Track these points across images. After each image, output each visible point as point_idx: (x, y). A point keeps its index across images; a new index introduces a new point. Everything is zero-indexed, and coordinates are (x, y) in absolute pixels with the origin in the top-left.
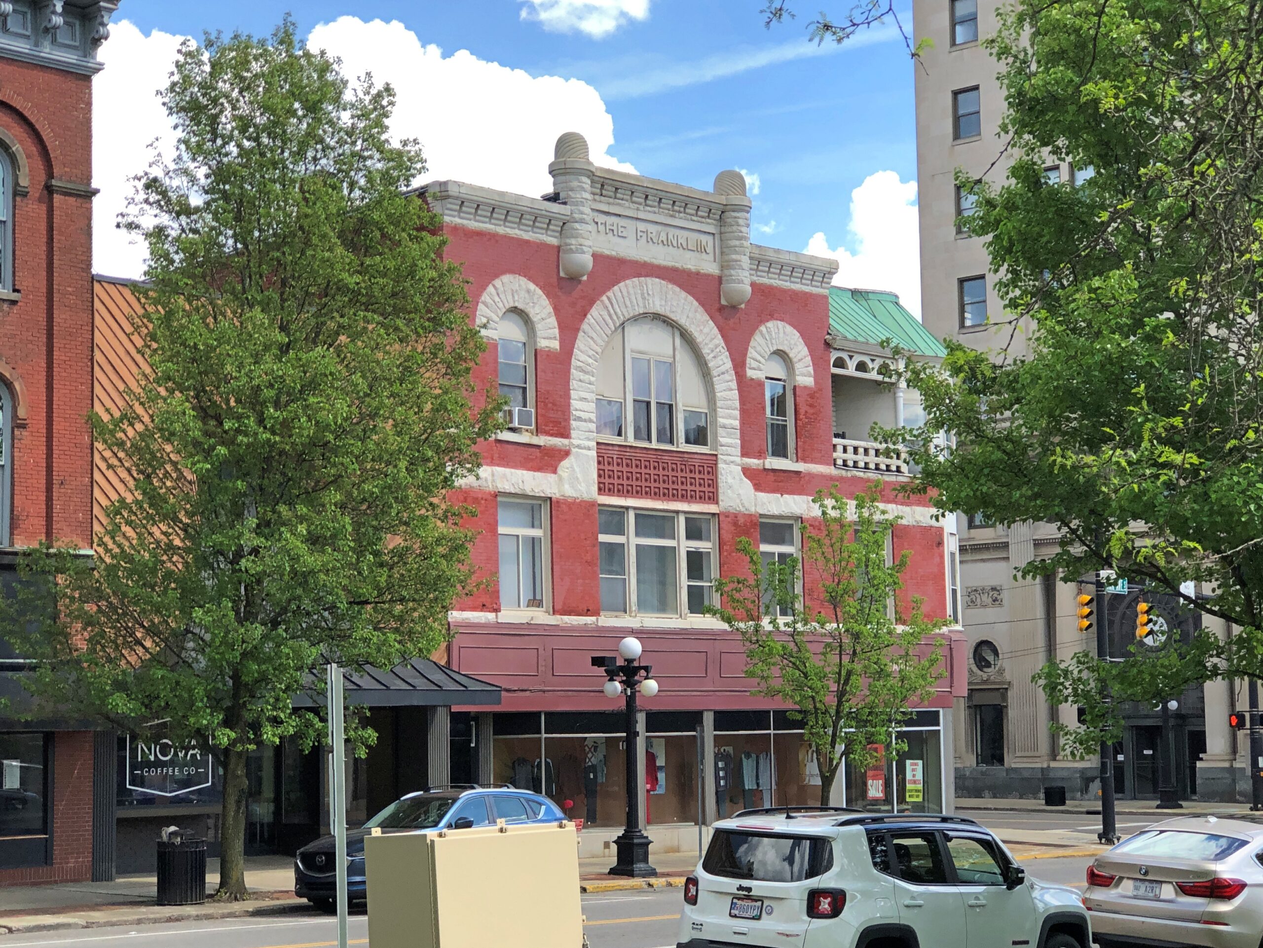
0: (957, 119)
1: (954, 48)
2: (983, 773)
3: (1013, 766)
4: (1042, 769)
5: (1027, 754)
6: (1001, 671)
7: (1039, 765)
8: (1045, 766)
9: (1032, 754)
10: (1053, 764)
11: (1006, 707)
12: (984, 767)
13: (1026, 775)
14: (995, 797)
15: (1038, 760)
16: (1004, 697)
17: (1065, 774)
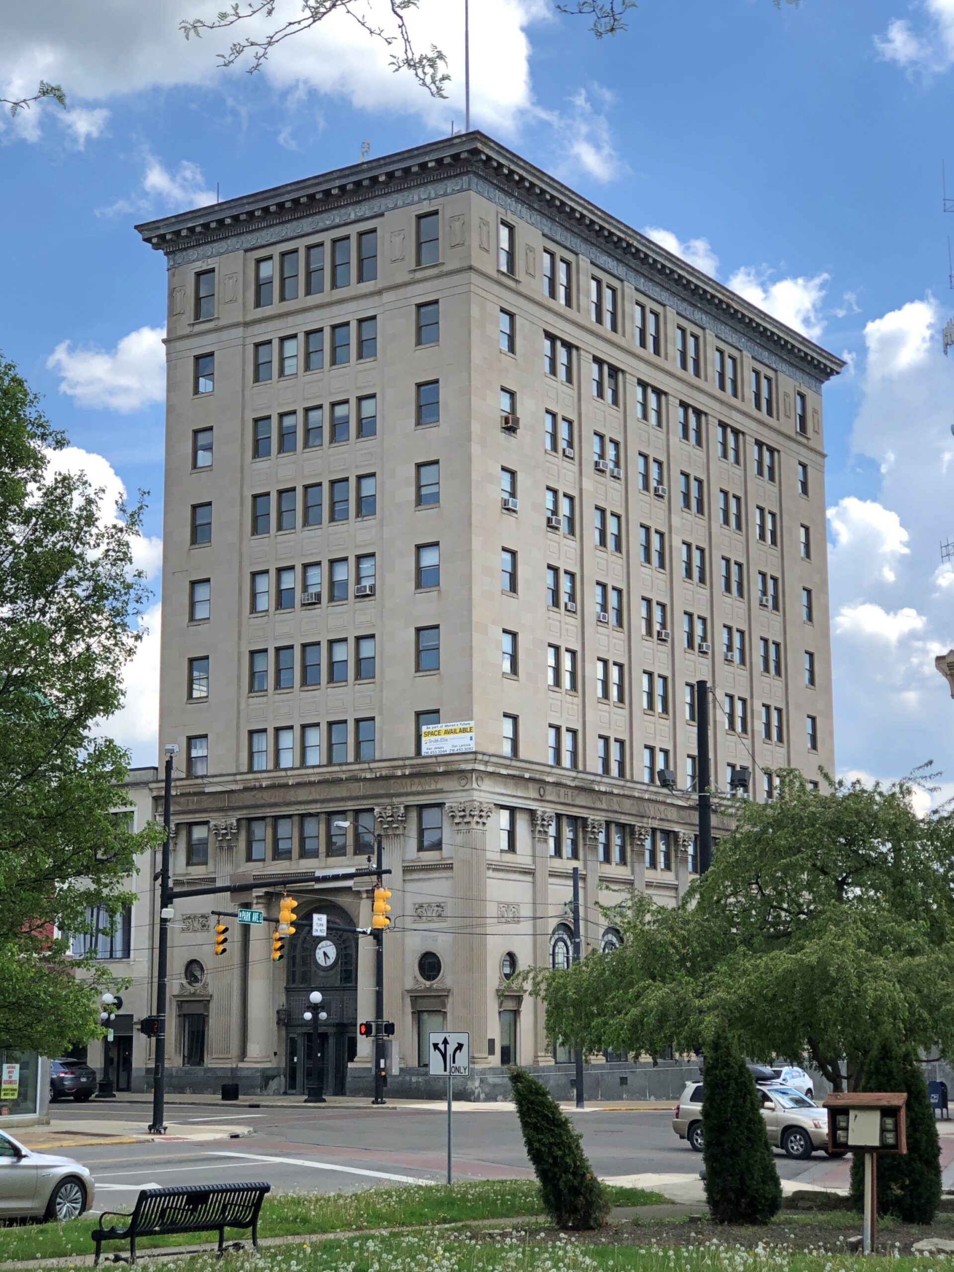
0: (194, 528)
1: (194, 471)
2: (186, 1072)
3: (209, 1066)
4: (232, 1069)
5: (220, 1056)
6: (205, 986)
7: (229, 1066)
8: (234, 1066)
9: (226, 1056)
10: (241, 1065)
11: (208, 1016)
12: (188, 1067)
13: (219, 1074)
14: (194, 1093)
15: (229, 1061)
16: (207, 1008)
17: (248, 1073)
